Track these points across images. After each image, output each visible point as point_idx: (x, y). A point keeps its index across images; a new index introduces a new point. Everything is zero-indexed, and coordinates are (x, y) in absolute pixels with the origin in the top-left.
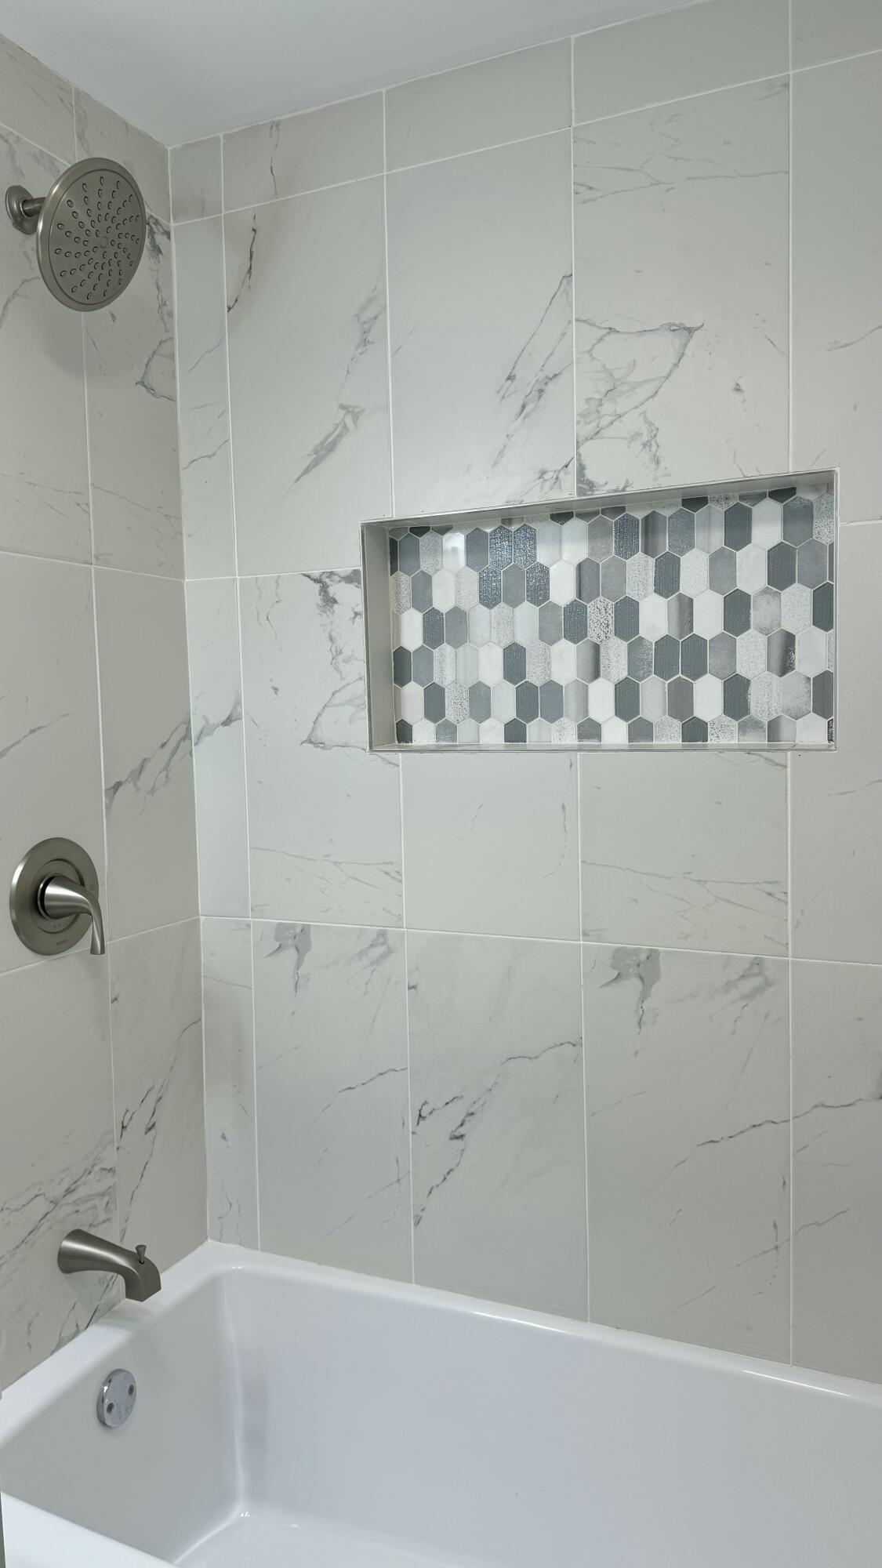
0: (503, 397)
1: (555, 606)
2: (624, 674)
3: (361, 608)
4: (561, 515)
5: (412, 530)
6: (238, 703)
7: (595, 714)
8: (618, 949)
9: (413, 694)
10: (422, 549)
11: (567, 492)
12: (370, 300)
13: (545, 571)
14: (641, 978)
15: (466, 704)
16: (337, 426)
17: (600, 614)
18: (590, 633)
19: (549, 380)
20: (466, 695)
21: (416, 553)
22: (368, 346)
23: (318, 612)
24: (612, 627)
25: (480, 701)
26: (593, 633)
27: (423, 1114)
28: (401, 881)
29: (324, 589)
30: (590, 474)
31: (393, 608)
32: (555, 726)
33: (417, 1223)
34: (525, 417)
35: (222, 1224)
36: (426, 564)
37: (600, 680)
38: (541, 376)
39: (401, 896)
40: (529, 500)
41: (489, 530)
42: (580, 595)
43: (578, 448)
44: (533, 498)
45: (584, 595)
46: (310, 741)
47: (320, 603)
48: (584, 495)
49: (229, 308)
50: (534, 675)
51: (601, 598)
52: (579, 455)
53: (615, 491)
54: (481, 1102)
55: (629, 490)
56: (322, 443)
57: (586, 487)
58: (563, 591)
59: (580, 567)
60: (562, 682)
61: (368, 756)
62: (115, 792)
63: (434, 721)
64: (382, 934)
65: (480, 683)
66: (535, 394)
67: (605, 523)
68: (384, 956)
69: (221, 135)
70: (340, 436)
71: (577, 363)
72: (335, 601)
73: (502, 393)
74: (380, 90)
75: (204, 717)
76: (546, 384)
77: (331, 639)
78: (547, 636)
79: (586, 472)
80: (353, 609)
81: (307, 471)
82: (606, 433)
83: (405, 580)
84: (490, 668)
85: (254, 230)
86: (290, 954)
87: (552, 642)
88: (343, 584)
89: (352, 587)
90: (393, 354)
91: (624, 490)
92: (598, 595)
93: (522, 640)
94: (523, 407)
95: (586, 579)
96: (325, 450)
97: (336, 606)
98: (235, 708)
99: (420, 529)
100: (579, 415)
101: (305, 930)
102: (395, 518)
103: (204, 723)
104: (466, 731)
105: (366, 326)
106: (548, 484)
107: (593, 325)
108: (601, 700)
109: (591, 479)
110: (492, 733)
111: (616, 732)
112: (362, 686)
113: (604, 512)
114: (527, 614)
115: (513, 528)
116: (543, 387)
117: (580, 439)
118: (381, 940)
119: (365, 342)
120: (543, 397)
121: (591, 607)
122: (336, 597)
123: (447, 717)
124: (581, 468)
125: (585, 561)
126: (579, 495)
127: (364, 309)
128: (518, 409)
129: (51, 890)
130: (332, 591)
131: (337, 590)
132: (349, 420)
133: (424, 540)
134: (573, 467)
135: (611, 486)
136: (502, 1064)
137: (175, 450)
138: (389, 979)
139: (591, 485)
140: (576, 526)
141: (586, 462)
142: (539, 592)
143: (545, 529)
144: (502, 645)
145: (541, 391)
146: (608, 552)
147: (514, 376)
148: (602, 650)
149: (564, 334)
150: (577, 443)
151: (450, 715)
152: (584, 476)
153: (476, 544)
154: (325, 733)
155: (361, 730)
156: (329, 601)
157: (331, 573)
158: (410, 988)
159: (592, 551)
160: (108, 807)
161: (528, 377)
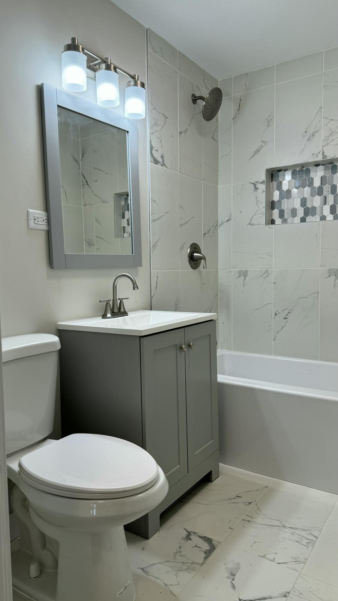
0: (304, 137)
1: (315, 187)
2: (332, 203)
3: (265, 190)
4: (317, 165)
5: (278, 171)
6: (231, 216)
7: (324, 214)
8: (330, 269)
9: (276, 212)
10: (280, 175)
11: (320, 158)
12: (270, 115)
13: (312, 179)
14: (335, 275)
15: (290, 214)
16: (260, 146)
17: (327, 189)
18: (324, 193)
19: (315, 132)
20: (290, 211)
21: (278, 176)
22: (269, 126)
23: (253, 191)
24: (330, 192)
25: (294, 212)
26: (325, 194)
27: (277, 314)
28: (272, 257)
29: (255, 186)
30: (325, 154)
31: (271, 191)
32: (314, 217)
33: (274, 340)
34: (309, 141)
35: (223, 345)
36: (280, 179)
37: (326, 205)
38: (314, 131)
39: (272, 261)
40: (310, 161)
41: (298, 170)
42: (321, 184)
43: (323, 148)
44: (311, 160)
45: (322, 184)
46: (249, 224)
47: (254, 189)
48: (324, 159)
49: (233, 119)
50: (309, 205)
51: (327, 185)
52: (323, 149)
53: (332, 158)
54: (292, 309)
55: (335, 157)
56: (256, 150)
57: (324, 157)
58: (317, 183)
59: (322, 177)
60: (316, 206)
61: (265, 226)
62: (205, 235)
63: (281, 218)
64: (267, 271)
65: (294, 208)
66: (312, 136)
67: (328, 166)
68: (267, 276)
69: (233, 77)
70: (261, 148)
71: (323, 128)
72: (258, 189)
73: (304, 136)
74: (274, 65)
75: (222, 220)
76: (315, 133)
77: (256, 198)
78: (312, 195)
79: (325, 153)
80: (263, 190)
81: (252, 157)
82: (330, 144)
83: (275, 183)
84: (297, 204)
85: (240, 100)
86: (243, 277)
87: (314, 196)
88: (260, 184)
89: (262, 185)
90: (276, 128)
91: (334, 157)
92: (326, 184)
93: (305, 196)
94: (309, 139)
95: (323, 180)
96: (257, 151)
97: (258, 190)
98: (230, 217)
99: (279, 170)
100: (323, 140)
101: (246, 271)
102: (275, 167)
103: (221, 221)
104: (290, 220)
105: (269, 122)
106: (314, 157)
107: (327, 119)
108: (326, 210)
109: (326, 155)
110: (297, 219)
111: (330, 217)
112: (264, 210)
113: (328, 164)
114: (307, 190)
115: (304, 169)
116: (314, 134)
117: (323, 146)
118: (267, 272)
119: (269, 125)
120: (314, 136)
121: (324, 187)
122: (258, 188)
123: (285, 217)
124: (323, 153)
125: (323, 176)
126: (323, 159)
127: (268, 118)
128: (307, 139)
129: (195, 254)
130: (257, 186)
131: (259, 186)
132: (264, 144)
133: (280, 173)
134: (321, 152)
135: (331, 156)
136: (298, 300)
137: (218, 154)
138: (268, 282)
139: (326, 156)
140: (321, 167)
141: (324, 151)
142: (311, 184)
143: (312, 168)
144: (301, 198)
145: (313, 135)
146: (329, 173)
147: (307, 132)
148: (327, 197)
149: (320, 121)
150: (323, 147)
151: (286, 217)
152: (324, 154)
153: (294, 174)
154: (254, 221)
155: (263, 220)
156: (256, 189)
157: (257, 182)
158: (274, 283)
159: (325, 173)
160: (203, 238)
161: (310, 131)
